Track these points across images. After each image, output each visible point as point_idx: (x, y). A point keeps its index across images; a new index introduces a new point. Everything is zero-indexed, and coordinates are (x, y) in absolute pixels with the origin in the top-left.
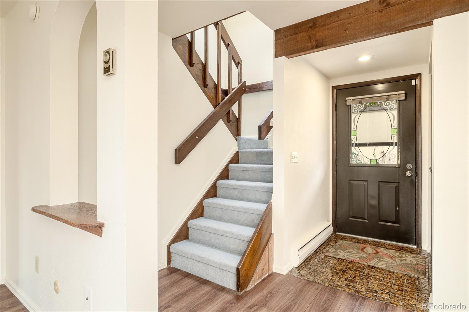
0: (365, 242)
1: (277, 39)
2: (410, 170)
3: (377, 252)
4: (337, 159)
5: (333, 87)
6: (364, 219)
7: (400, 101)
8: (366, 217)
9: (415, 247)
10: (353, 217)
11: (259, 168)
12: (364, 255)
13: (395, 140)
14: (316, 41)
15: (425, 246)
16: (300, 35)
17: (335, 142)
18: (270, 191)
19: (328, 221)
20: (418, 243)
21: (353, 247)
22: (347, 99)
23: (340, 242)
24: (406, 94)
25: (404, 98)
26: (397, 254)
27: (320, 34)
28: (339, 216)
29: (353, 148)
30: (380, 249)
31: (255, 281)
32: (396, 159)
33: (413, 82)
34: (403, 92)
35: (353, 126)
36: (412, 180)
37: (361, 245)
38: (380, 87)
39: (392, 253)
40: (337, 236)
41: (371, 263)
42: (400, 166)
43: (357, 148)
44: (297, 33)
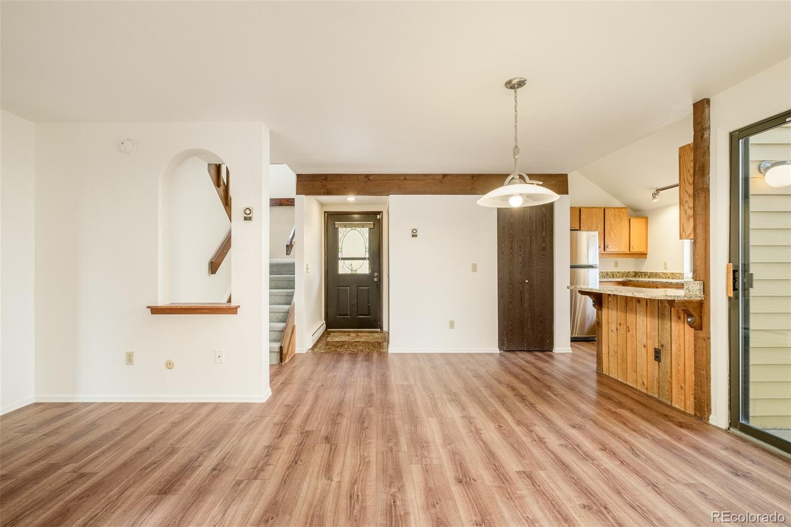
0: (348, 332)
1: (298, 181)
2: (376, 277)
3: (358, 335)
4: (327, 270)
5: (325, 212)
6: (347, 315)
7: (370, 228)
8: (349, 314)
9: (379, 330)
10: (339, 315)
11: (277, 278)
12: (351, 338)
13: (367, 256)
14: (327, 190)
15: (385, 329)
16: (316, 183)
17: (326, 257)
18: (291, 296)
19: (322, 320)
20: (381, 328)
21: (342, 335)
22: (336, 223)
23: (332, 334)
24: (374, 224)
25: (373, 227)
26: (369, 334)
27: (330, 186)
28: (329, 315)
29: (339, 261)
30: (359, 334)
31: (289, 357)
32: (368, 270)
33: (378, 217)
34: (373, 223)
35: (340, 244)
36: (378, 284)
37: (347, 334)
38: (356, 216)
39: (367, 334)
40: (328, 331)
41: (356, 340)
42: (370, 274)
43: (342, 261)
44: (314, 181)
